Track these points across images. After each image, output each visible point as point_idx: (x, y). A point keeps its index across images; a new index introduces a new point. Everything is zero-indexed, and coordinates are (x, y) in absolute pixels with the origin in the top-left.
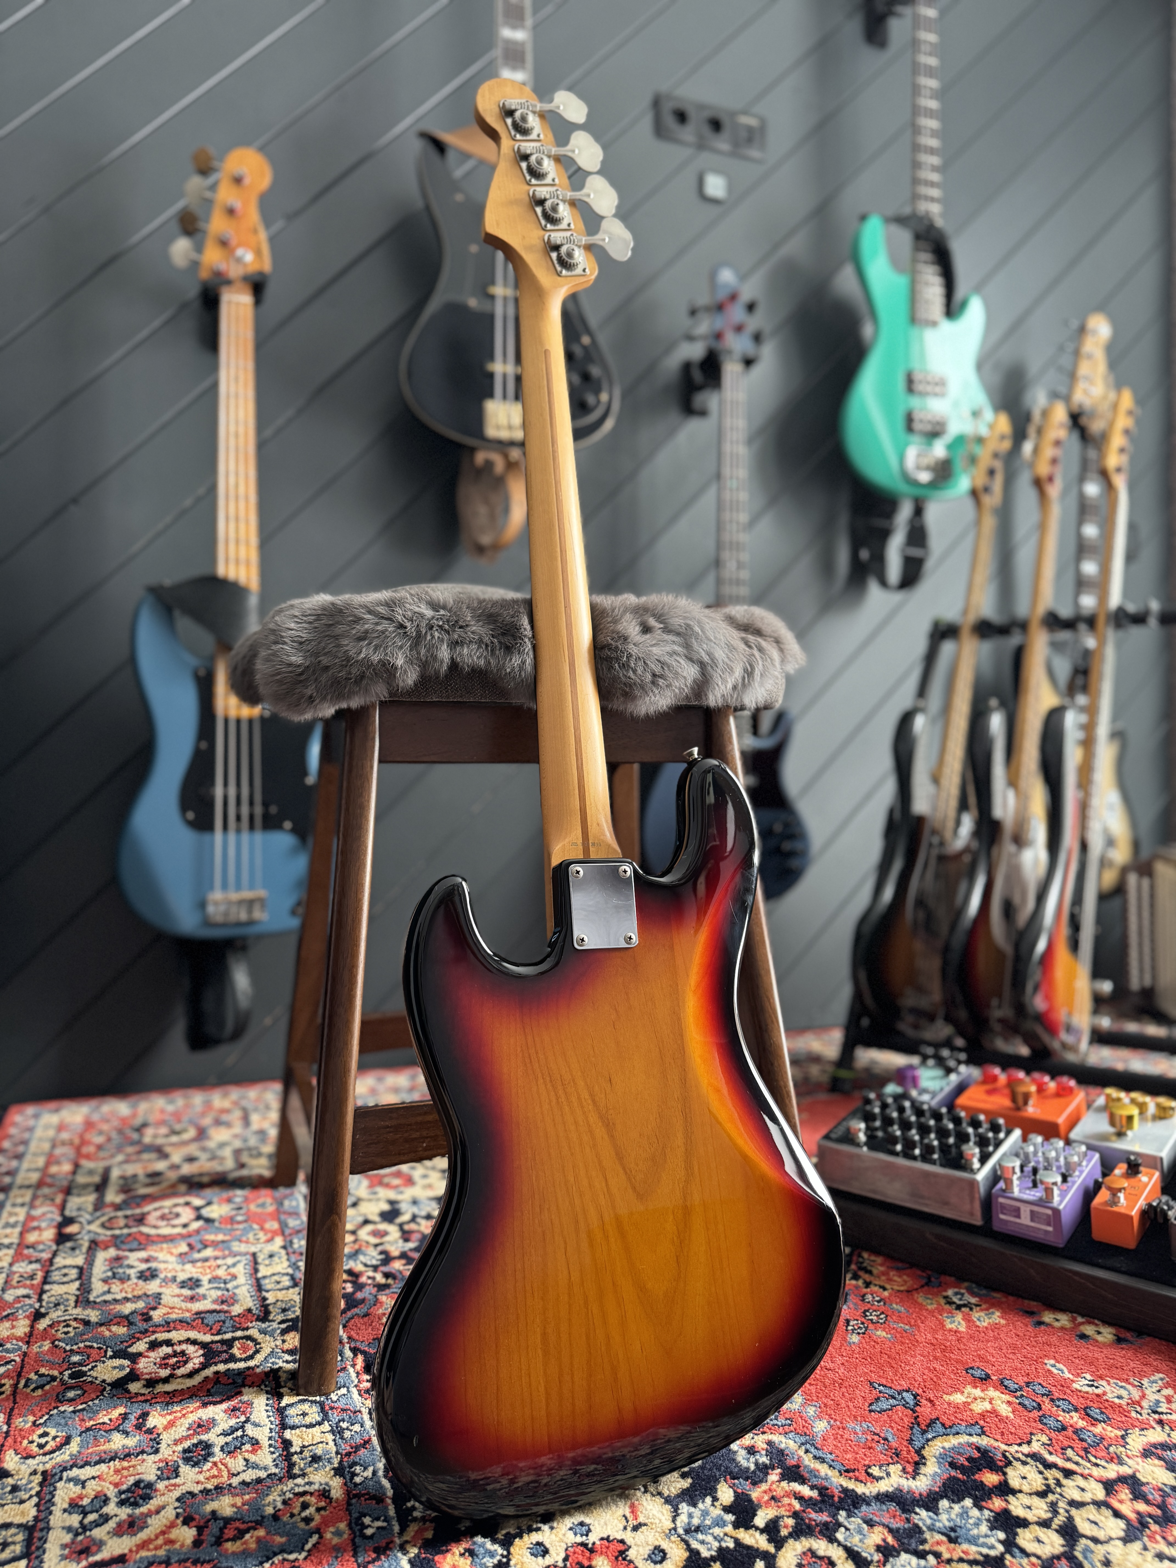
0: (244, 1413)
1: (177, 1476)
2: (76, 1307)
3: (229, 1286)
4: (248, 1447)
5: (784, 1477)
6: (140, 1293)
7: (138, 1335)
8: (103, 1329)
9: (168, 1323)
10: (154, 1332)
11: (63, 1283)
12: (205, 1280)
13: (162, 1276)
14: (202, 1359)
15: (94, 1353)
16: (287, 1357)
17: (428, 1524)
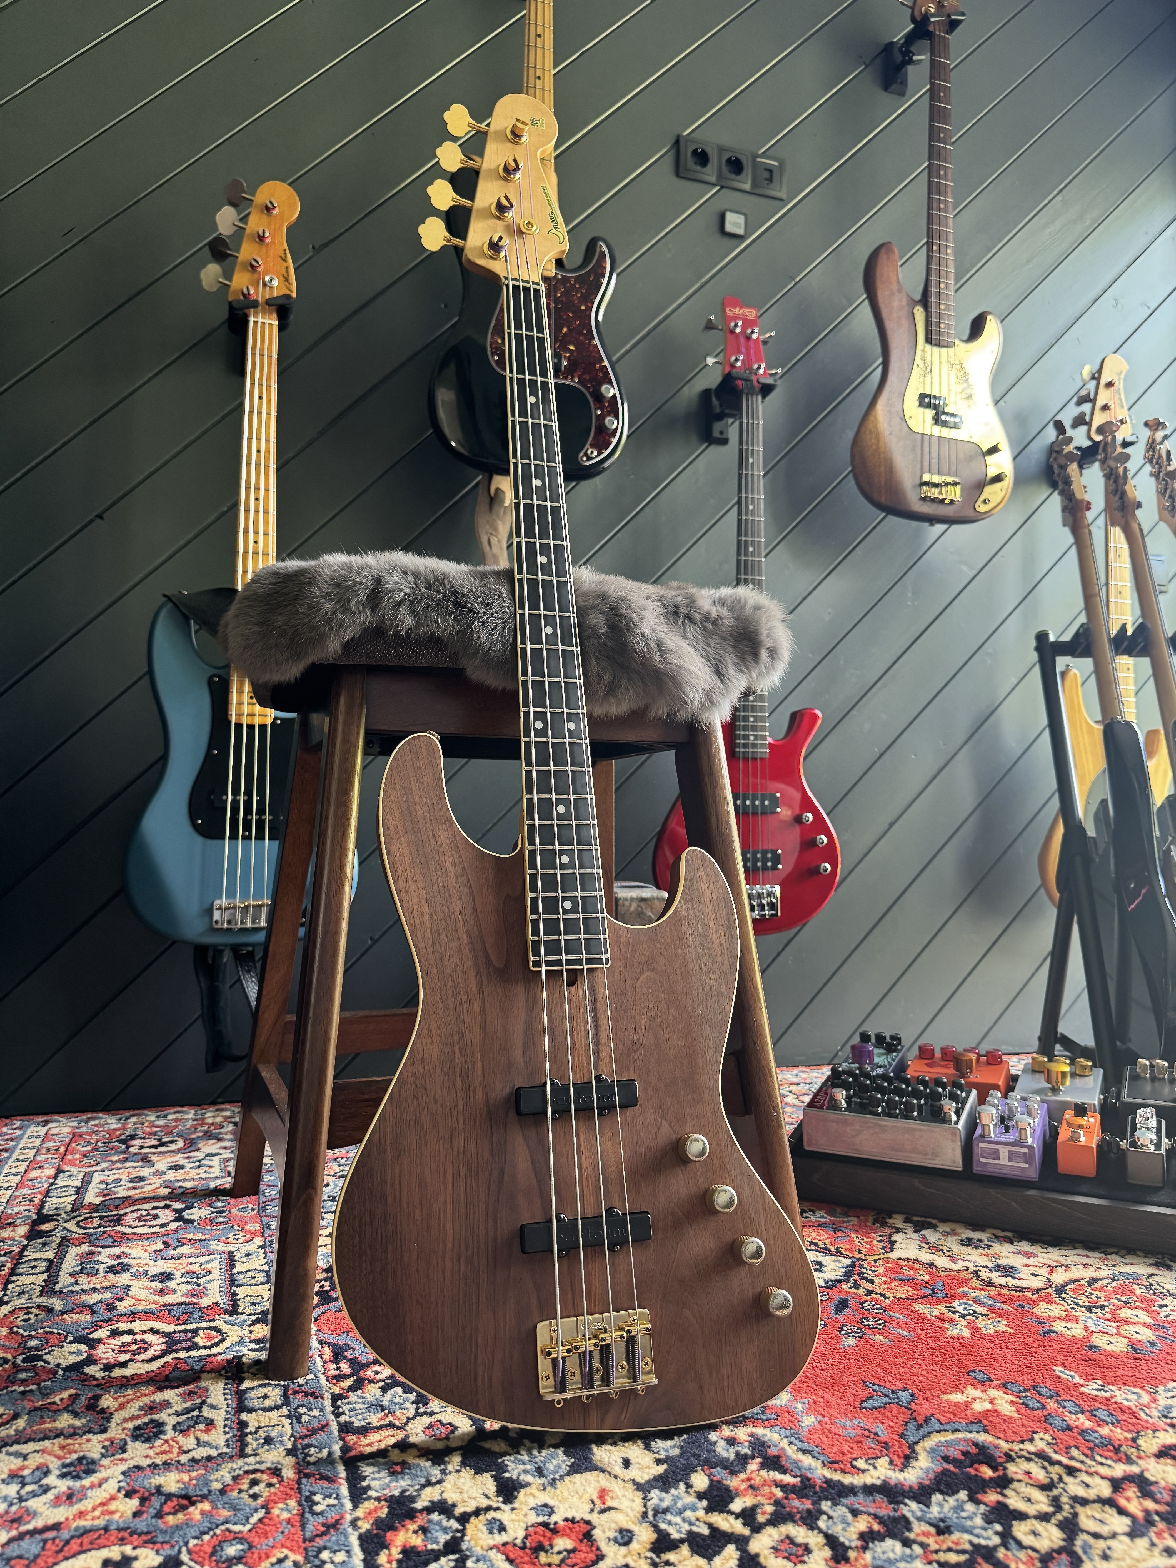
0: (200, 1397)
1: (124, 1451)
2: (41, 1295)
3: (201, 1281)
4: (202, 1426)
5: (763, 1466)
6: (108, 1284)
7: (100, 1323)
8: (65, 1316)
9: (133, 1314)
10: (118, 1321)
11: (32, 1274)
12: (178, 1274)
13: (133, 1270)
14: (164, 1347)
15: (54, 1340)
16: (253, 1346)
17: (383, 1503)
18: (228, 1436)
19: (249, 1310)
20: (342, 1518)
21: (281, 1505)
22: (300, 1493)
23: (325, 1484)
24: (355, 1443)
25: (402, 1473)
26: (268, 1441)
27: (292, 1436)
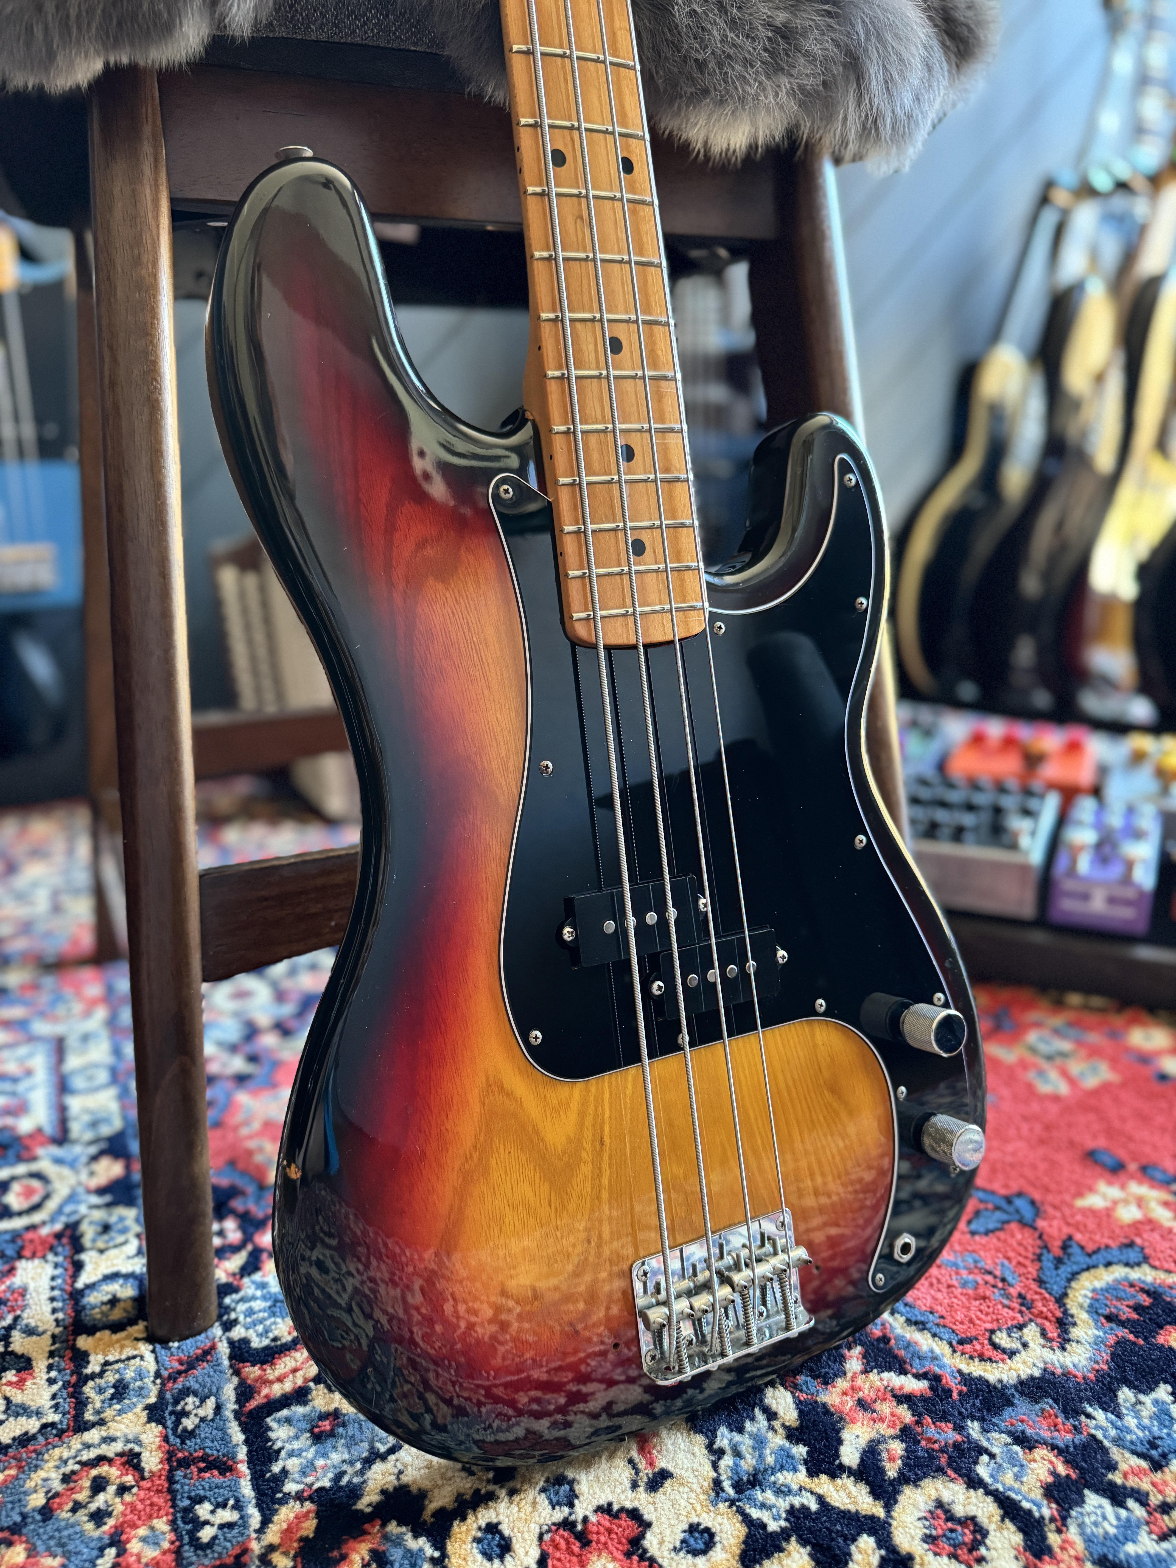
3: (21, 1087)
4: (11, 1374)
5: (869, 1364)
16: (95, 1200)
17: (308, 1505)
18: (55, 1388)
19: (88, 1136)
20: (245, 1551)
21: (142, 1531)
22: (173, 1500)
23: (214, 1477)
24: (256, 1380)
25: (332, 1434)
26: (120, 1390)
27: (158, 1375)
